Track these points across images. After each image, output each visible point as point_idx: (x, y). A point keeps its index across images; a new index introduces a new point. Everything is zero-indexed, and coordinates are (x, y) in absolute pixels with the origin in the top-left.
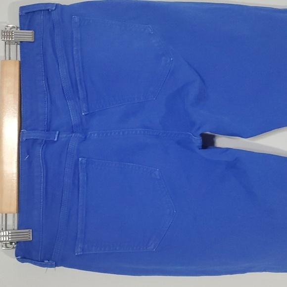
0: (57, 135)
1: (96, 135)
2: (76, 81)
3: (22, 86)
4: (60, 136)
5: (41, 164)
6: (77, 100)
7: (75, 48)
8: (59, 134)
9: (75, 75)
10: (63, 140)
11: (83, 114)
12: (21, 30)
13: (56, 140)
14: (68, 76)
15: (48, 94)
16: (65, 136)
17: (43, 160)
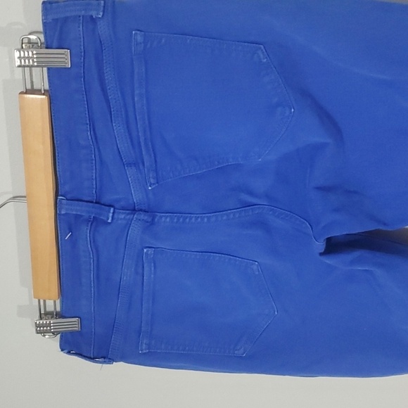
0: (111, 215)
1: (168, 220)
2: (139, 143)
3: (54, 134)
4: (116, 216)
5: (90, 249)
6: (141, 167)
7: (137, 92)
8: (113, 213)
9: (138, 132)
10: (120, 222)
11: (150, 188)
12: (47, 48)
13: (109, 221)
14: (127, 134)
15: (96, 150)
16: (123, 216)
17: (92, 244)
